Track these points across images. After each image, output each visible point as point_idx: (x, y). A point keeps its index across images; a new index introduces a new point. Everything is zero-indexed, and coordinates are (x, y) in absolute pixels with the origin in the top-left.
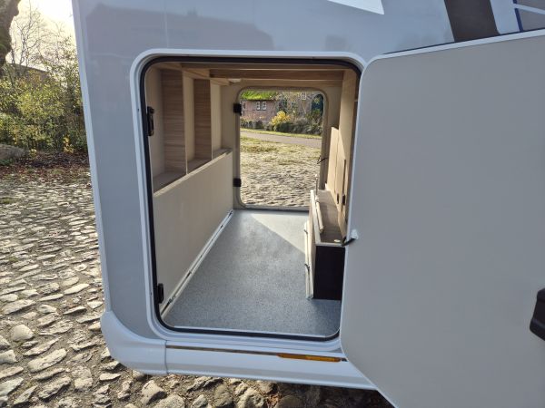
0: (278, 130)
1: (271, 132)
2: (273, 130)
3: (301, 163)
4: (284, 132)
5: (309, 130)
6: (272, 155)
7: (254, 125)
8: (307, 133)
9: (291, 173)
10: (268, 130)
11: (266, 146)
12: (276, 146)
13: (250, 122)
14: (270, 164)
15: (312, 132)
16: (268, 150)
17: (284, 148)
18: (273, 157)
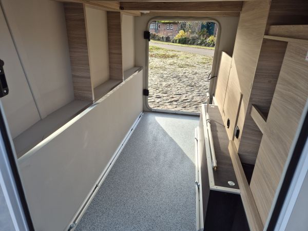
0: (179, 42)
1: (175, 44)
2: (176, 42)
3: (193, 66)
4: (183, 44)
5: (199, 43)
6: (175, 60)
7: (165, 40)
8: (197, 45)
9: (186, 74)
10: (173, 42)
11: (171, 54)
12: (177, 53)
13: (163, 37)
14: (173, 67)
15: (201, 44)
16: (172, 57)
17: (182, 55)
18: (175, 62)
